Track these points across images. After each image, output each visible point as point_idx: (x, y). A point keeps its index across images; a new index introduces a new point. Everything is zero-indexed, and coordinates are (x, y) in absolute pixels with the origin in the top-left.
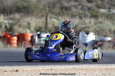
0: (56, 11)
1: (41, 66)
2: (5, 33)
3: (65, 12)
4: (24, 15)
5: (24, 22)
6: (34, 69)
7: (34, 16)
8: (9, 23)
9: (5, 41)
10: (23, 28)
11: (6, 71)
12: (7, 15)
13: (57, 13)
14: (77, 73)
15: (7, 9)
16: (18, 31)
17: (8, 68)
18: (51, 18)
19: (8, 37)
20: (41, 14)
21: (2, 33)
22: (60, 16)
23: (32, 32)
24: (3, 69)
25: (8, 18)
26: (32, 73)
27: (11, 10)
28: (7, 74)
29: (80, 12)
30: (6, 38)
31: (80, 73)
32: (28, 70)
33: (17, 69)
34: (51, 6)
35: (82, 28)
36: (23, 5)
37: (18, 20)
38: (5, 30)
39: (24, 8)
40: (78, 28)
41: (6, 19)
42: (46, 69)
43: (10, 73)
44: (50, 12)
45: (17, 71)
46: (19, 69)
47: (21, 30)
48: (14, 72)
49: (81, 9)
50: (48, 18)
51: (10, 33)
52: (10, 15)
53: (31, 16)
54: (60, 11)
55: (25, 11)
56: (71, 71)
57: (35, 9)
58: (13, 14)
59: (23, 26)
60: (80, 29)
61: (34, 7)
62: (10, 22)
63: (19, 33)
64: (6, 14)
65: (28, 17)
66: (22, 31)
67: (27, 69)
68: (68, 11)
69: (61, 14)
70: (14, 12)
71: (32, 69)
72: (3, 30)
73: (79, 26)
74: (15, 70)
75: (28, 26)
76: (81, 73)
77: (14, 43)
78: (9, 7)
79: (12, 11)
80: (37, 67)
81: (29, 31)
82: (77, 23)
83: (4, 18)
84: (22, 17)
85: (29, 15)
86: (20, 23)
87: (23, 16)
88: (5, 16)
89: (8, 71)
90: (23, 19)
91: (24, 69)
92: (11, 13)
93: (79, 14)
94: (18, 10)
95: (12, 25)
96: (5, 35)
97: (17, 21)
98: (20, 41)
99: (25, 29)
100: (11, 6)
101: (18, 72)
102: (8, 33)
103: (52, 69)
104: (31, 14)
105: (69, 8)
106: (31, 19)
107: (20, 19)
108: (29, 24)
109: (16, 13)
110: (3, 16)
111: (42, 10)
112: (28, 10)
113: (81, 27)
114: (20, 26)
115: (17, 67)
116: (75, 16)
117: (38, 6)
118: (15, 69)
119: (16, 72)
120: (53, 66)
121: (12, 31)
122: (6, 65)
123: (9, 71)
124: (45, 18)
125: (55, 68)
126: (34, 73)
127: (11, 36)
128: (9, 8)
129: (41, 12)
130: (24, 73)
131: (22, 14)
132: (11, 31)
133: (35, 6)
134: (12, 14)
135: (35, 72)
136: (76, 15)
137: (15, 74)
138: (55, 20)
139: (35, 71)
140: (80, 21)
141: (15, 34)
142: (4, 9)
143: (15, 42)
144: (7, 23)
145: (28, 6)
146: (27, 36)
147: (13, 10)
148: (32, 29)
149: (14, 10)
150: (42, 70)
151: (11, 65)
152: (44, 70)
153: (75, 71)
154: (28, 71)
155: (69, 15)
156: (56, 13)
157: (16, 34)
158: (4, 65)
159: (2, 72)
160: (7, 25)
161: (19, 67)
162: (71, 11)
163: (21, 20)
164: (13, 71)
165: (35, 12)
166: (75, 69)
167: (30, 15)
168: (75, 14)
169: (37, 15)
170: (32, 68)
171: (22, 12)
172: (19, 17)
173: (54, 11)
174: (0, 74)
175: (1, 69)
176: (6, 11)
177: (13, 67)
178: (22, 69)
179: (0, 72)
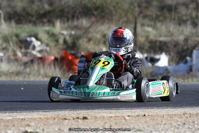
0: (151, 14)
1: (126, 110)
3: (167, 14)
4: (97, 21)
5: (97, 34)
6: (114, 115)
7: (114, 21)
8: (71, 35)
9: (65, 67)
10: (94, 43)
11: (65, 119)
12: (68, 20)
13: (154, 16)
14: (189, 122)
15: (66, 10)
16: (87, 48)
17: (70, 114)
18: (143, 25)
19: (69, 59)
20: (125, 19)
21: (59, 53)
22: (159, 21)
24: (60, 116)
25: (68, 26)
28: (68, 123)
29: (194, 14)
30: (65, 62)
31: (193, 122)
32: (103, 117)
33: (85, 116)
34: (144, 5)
36: (95, 4)
38: (65, 47)
39: (97, 8)
40: (190, 42)
41: (66, 29)
42: (135, 115)
43: (73, 122)
44: (141, 15)
45: (85, 118)
46: (88, 115)
47: (92, 48)
48: (80, 121)
49: (195, 9)
51: (73, 52)
52: (73, 21)
53: (108, 23)
54: (159, 13)
55: (98, 14)
56: (179, 118)
57: (116, 11)
58: (78, 19)
59: (94, 39)
60: (193, 45)
61: (114, 7)
62: (73, 33)
63: (88, 51)
64: (66, 20)
65: (102, 24)
66: (94, 49)
67: (102, 115)
68: (173, 13)
69: (161, 18)
70: (79, 16)
71: (112, 115)
72: (60, 46)
73: (191, 40)
75: (103, 39)
76: (196, 122)
78: (70, 6)
79: (76, 15)
80: (119, 111)
82: (187, 34)
83: (62, 26)
85: (104, 21)
86: (90, 35)
87: (95, 23)
88: (64, 23)
89: (69, 119)
90: (94, 28)
91: (97, 114)
92: (73, 17)
93: (191, 18)
94: (87, 12)
95: (76, 39)
96: (64, 55)
97: (84, 31)
99: (98, 44)
100: (73, 6)
101: (87, 120)
102: (69, 52)
103: (145, 115)
105: (173, 8)
107: (89, 28)
109: (82, 17)
110: (60, 22)
111: (128, 11)
112: (103, 11)
113: (195, 41)
114: (90, 40)
115: (85, 111)
116: (185, 22)
117: (120, 5)
118: (82, 116)
119: (82, 120)
120: (147, 110)
121: (75, 49)
122: (67, 109)
123: (72, 119)
124: (133, 25)
125: (151, 114)
126: (114, 123)
127: (74, 57)
128: (70, 8)
129: (126, 15)
130: (97, 122)
131: (93, 19)
133: (114, 4)
134: (75, 18)
136: (187, 20)
137: (82, 125)
138: (150, 29)
139: (116, 118)
140: (194, 31)
141: (80, 53)
142: (62, 11)
144: (67, 34)
145: (102, 5)
147: (78, 12)
149: (80, 12)
150: (128, 116)
151: (74, 108)
152: (132, 116)
153: (185, 118)
154: (103, 119)
155: (174, 19)
156: (152, 16)
158: (62, 109)
159: (59, 120)
160: (68, 38)
161: (88, 111)
162: (178, 13)
164: (78, 118)
165: (115, 15)
166: (186, 115)
167: (107, 21)
168: (185, 18)
169: (119, 21)
170: (111, 113)
171: (93, 15)
172: (88, 25)
173: (148, 13)
174: (57, 124)
175: (58, 115)
176: (66, 15)
177: (78, 112)
178: (94, 115)
179: (56, 120)
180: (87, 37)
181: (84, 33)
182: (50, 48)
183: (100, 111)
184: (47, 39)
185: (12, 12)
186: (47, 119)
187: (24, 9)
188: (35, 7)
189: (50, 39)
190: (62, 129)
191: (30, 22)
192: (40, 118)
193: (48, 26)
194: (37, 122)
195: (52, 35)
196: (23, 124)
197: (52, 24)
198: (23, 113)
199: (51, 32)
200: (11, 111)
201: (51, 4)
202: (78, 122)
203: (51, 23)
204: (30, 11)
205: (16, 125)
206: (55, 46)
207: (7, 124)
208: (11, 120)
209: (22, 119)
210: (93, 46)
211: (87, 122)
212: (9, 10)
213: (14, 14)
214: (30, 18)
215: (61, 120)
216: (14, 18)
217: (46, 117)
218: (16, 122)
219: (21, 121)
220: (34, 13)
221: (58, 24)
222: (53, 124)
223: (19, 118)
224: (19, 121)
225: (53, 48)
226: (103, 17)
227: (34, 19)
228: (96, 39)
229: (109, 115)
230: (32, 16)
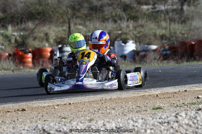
2: (15, 49)
27: (22, 18)
35: (117, 35)
37: (32, 31)
50: (72, 25)
81: (47, 45)
104: (48, 21)
106: (50, 28)
108: (46, 34)
132: (23, 47)
146: (45, 51)
148: (52, 41)
157: (30, 50)
163: (36, 30)
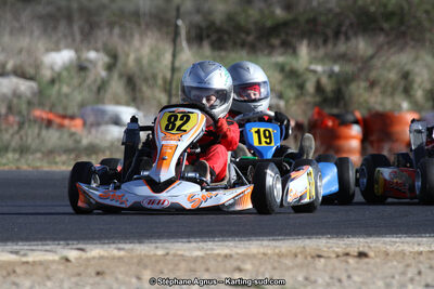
4: (389, 44)
5: (389, 70)
6: (427, 249)
7: (427, 44)
8: (331, 75)
10: (383, 92)
11: (319, 256)
12: (325, 42)
15: (322, 19)
16: (366, 102)
17: (329, 245)
19: (326, 126)
21: (304, 112)
23: (416, 107)
24: (308, 249)
25: (326, 55)
26: (420, 262)
28: (325, 265)
30: (318, 132)
32: (403, 253)
33: (361, 249)
36: (385, 6)
38: (318, 99)
39: (389, 16)
41: (321, 61)
43: (336, 262)
45: (362, 255)
46: (369, 247)
47: (377, 101)
48: (351, 261)
51: (335, 111)
52: (335, 45)
53: (413, 47)
55: (392, 29)
58: (348, 39)
59: (382, 84)
61: (427, 12)
62: (337, 68)
63: (369, 110)
64: (320, 41)
65: (402, 49)
66: (382, 104)
67: (400, 249)
70: (350, 33)
71: (421, 249)
72: (308, 99)
74: (354, 251)
75: (402, 83)
77: (350, 151)
78: (330, 10)
79: (344, 29)
83: (313, 54)
84: (380, 48)
85: (406, 44)
86: (373, 75)
87: (386, 47)
88: (317, 47)
89: (329, 257)
90: (383, 59)
91: (389, 247)
92: (337, 34)
94: (367, 23)
95: (342, 82)
96: (316, 117)
97: (360, 65)
98: (372, 143)
99: (392, 94)
100: (337, 10)
101: (366, 260)
102: (327, 111)
107: (372, 57)
109: (356, 34)
110: (309, 45)
112: (402, 22)
114: (373, 84)
115: (361, 240)
118: (356, 250)
119: (357, 260)
121: (342, 104)
122: (323, 234)
123: (334, 256)
126: (428, 266)
127: (337, 122)
128: (330, 16)
130: (390, 264)
131: (381, 39)
133: (428, 7)
134: (342, 38)
135: (429, 259)
137: (357, 269)
139: (431, 255)
141: (353, 113)
142: (313, 21)
143: (355, 144)
144: (324, 72)
145: (402, 9)
147: (347, 23)
149: (351, 25)
154: (403, 258)
158: (313, 234)
159: (306, 258)
160: (324, 80)
161: (369, 240)
164: (347, 254)
165: (430, 30)
167: (412, 43)
170: (419, 245)
171: (382, 29)
172: (370, 52)
174: (301, 266)
175: (304, 247)
176: (321, 30)
177: (348, 241)
178: (383, 248)
179: (300, 259)
180: (367, 79)
181: (361, 70)
182: (287, 102)
183: (394, 239)
184: (281, 82)
185: (204, 25)
186: (280, 255)
187: (230, 18)
188: (254, 13)
189: (286, 82)
190: (313, 278)
191: (243, 45)
192: (264, 254)
193: (282, 54)
194: (257, 263)
195: (291, 75)
196: (228, 266)
197: (290, 51)
198: (227, 243)
199: (287, 68)
200: (200, 237)
201: (288, 7)
202: (347, 262)
203: (289, 47)
204: (243, 23)
205: (212, 269)
206: (297, 97)
207: (192, 266)
208: (202, 257)
209: (226, 256)
210: (379, 99)
211: (367, 263)
212: (197, 19)
213: (208, 28)
214: (243, 36)
215: (309, 258)
216: (208, 36)
217: (277, 251)
218: (213, 262)
219: (223, 261)
220: (251, 26)
221: (304, 50)
222: (292, 268)
223: (219, 255)
224: (220, 259)
225: (292, 101)
226: (403, 35)
227: (250, 39)
228: (387, 83)
229: (416, 248)
230: (248, 33)
